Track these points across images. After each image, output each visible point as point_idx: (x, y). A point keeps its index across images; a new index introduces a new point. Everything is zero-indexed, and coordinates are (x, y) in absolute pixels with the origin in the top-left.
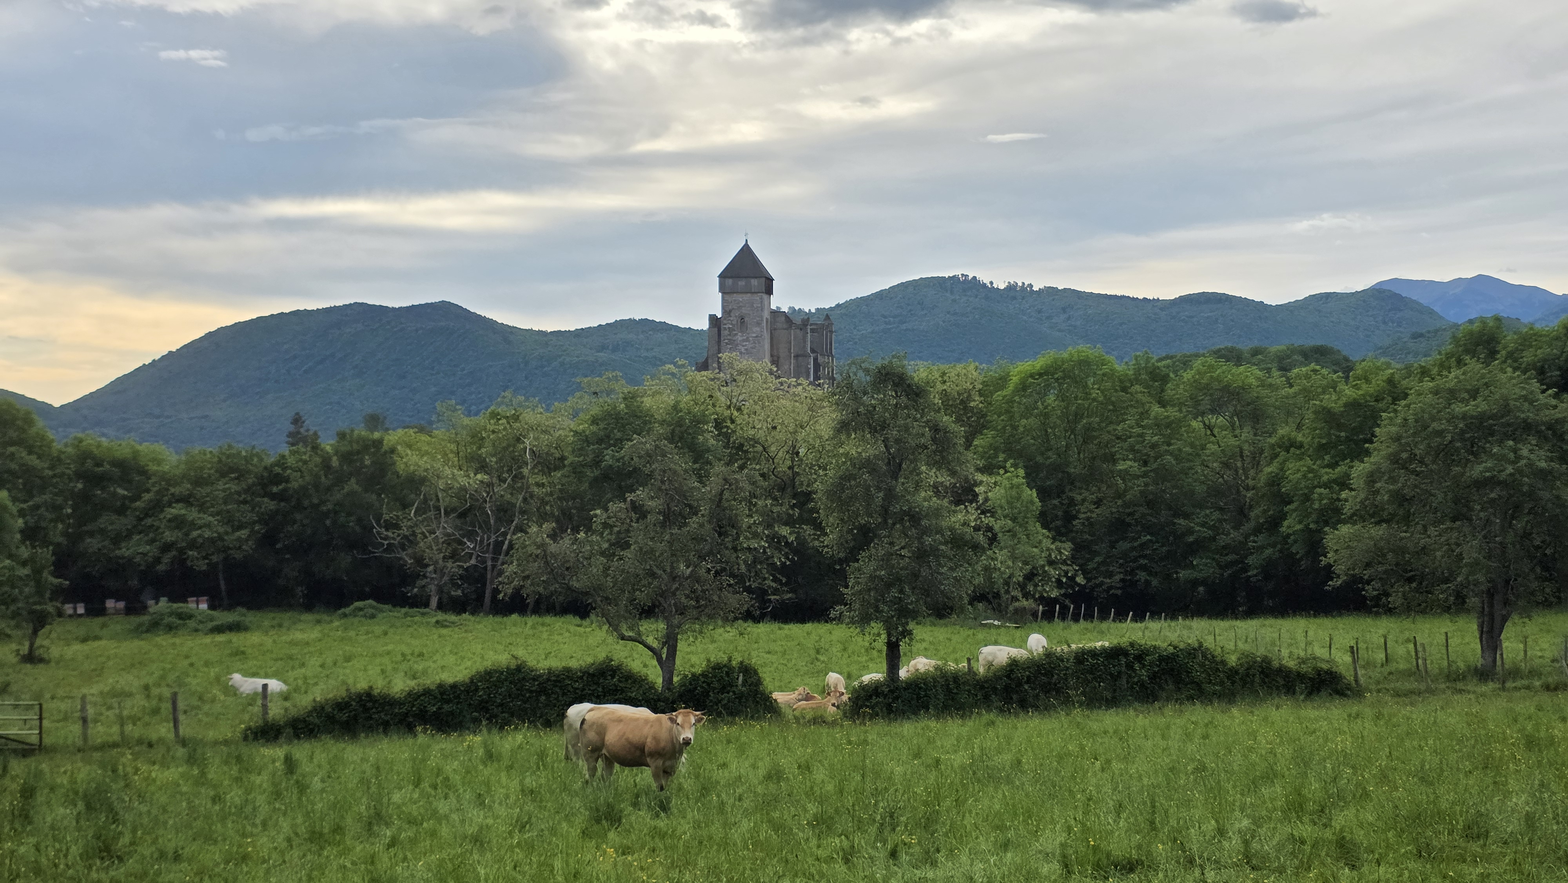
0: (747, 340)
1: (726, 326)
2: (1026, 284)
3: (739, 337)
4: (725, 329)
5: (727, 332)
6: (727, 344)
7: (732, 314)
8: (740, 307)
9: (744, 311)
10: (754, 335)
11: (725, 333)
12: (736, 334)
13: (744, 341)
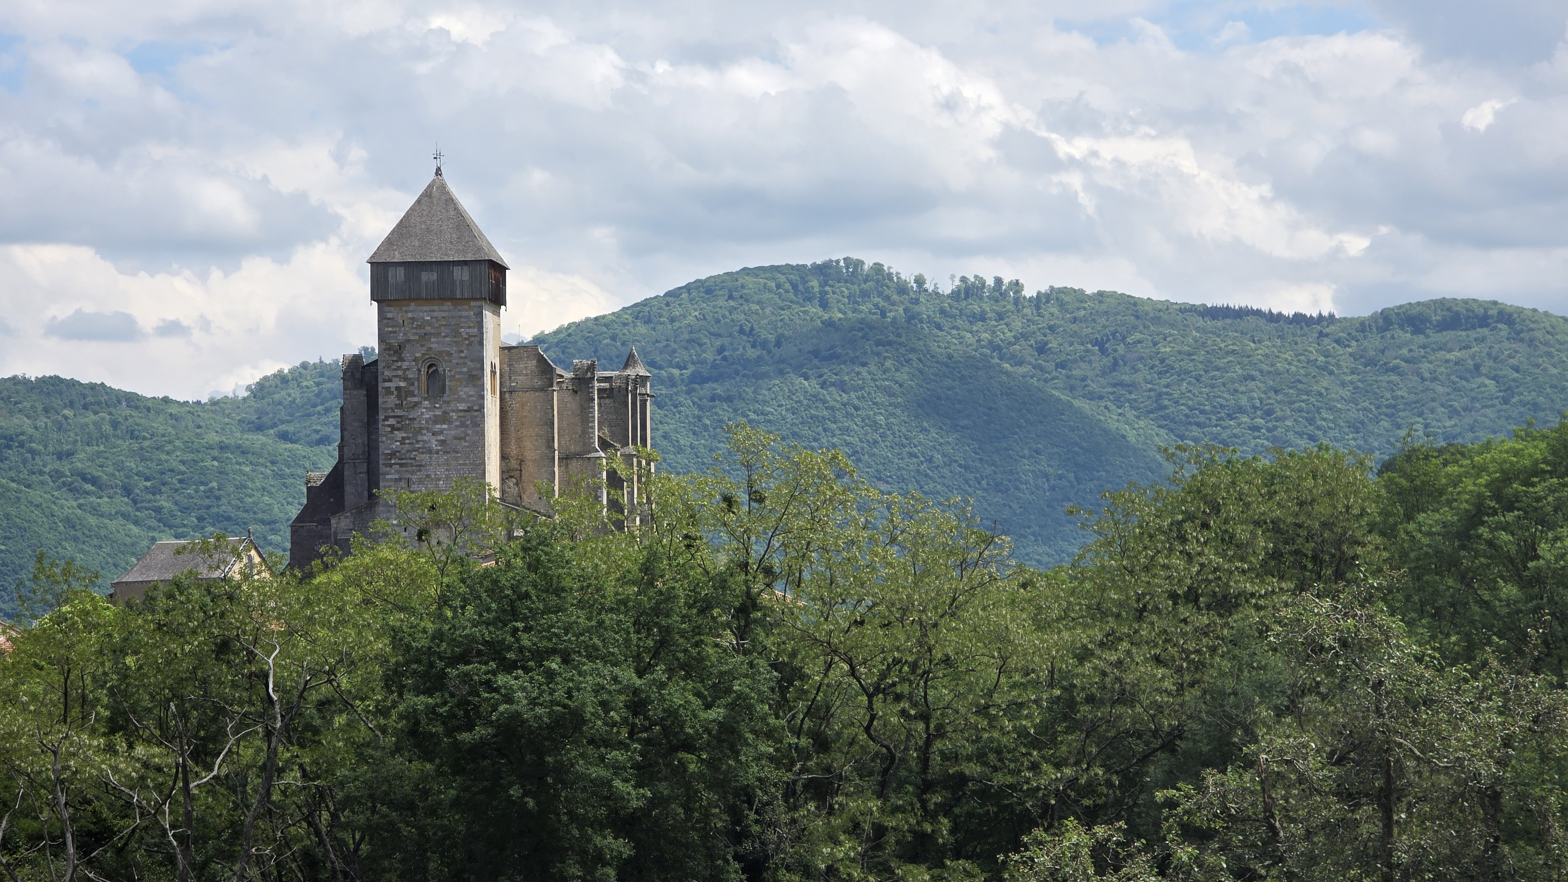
0: (444, 418)
1: (392, 385)
2: (1006, 281)
3: (425, 412)
4: (388, 391)
5: (392, 400)
6: (393, 428)
7: (406, 355)
8: (425, 336)
9: (435, 344)
10: (462, 406)
11: (387, 401)
12: (416, 405)
13: (436, 420)
